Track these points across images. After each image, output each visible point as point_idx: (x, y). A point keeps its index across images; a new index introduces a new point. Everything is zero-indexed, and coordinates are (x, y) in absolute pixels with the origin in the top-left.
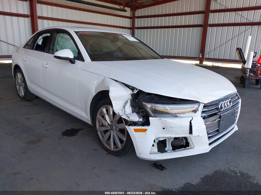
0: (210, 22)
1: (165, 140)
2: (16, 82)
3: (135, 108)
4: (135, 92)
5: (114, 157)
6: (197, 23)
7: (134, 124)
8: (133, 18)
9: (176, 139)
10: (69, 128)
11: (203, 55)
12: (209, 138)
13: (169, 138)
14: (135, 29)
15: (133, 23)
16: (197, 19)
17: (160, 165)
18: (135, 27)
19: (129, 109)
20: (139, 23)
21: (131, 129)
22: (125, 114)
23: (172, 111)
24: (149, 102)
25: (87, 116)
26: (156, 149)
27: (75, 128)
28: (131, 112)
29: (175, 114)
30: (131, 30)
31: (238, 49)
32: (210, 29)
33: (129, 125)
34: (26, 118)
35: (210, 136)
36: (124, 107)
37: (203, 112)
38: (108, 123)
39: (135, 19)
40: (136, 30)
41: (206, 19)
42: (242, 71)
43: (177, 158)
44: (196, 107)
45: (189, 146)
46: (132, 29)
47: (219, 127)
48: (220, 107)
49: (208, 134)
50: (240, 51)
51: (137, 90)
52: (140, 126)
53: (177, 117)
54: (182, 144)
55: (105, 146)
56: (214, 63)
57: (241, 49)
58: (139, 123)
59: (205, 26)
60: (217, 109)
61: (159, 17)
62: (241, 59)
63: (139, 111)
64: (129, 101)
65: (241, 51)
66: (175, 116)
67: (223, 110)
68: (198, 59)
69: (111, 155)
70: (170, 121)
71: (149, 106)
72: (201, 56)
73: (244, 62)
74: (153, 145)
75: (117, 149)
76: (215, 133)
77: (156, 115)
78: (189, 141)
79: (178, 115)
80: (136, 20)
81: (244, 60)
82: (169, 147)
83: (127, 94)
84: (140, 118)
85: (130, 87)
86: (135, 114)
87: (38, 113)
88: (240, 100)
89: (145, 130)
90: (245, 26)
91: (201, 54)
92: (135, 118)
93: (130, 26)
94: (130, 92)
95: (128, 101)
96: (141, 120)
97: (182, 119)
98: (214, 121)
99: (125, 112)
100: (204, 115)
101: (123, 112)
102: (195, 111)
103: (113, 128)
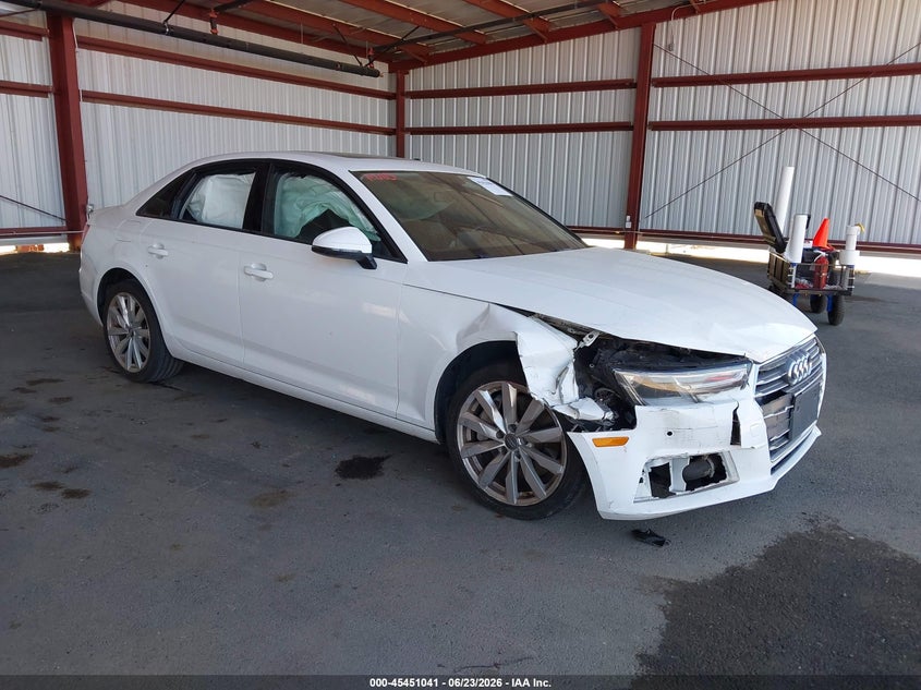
0: (655, 115)
1: (666, 466)
2: (109, 325)
3: (585, 387)
4: (588, 342)
5: (519, 524)
6: (612, 117)
7: (591, 426)
8: (397, 96)
9: (695, 459)
10: (348, 457)
11: (635, 221)
12: (772, 453)
13: (677, 459)
14: (406, 135)
15: (400, 113)
16: (614, 106)
17: (653, 534)
18: (406, 126)
19: (570, 388)
20: (417, 112)
21: (583, 441)
22: (562, 401)
23: (687, 388)
24: (632, 367)
25: (424, 417)
26: (646, 490)
27: (366, 455)
28: (577, 396)
29: (695, 395)
30: (394, 137)
31: (758, 206)
32: (653, 138)
33: (579, 430)
34: (195, 437)
35: (773, 448)
36: (558, 383)
37: (759, 388)
38: (500, 431)
39: (407, 100)
40: (410, 139)
41: (642, 105)
42: (772, 271)
43: (711, 506)
44: (742, 374)
45: (725, 477)
46: (398, 133)
47: (790, 425)
48: (790, 375)
49: (770, 443)
50: (766, 213)
51: (591, 337)
52: (608, 429)
53: (699, 401)
54: (707, 473)
55: (490, 498)
56: (670, 245)
57: (770, 208)
58: (605, 424)
59: (638, 128)
60: (784, 379)
61: (477, 95)
62: (770, 237)
63: (594, 391)
64: (571, 367)
65: (770, 214)
66: (694, 399)
67: (796, 381)
68: (620, 234)
69: (509, 519)
70: (687, 412)
71: (630, 378)
72: (629, 225)
73: (780, 245)
74: (641, 481)
75: (533, 499)
76: (782, 442)
77: (647, 400)
78: (727, 463)
79: (701, 397)
80: (410, 103)
81: (779, 240)
82: (677, 482)
83: (563, 348)
84: (606, 411)
85: (569, 330)
86: (590, 401)
87: (221, 421)
88: (824, 356)
89: (623, 441)
90: (759, 131)
91: (628, 217)
92: (593, 411)
93: (389, 122)
94: (573, 343)
95: (566, 368)
96: (609, 415)
97: (715, 406)
98: (780, 411)
99: (561, 396)
100: (761, 395)
101: (556, 396)
102: (742, 384)
103: (515, 442)
